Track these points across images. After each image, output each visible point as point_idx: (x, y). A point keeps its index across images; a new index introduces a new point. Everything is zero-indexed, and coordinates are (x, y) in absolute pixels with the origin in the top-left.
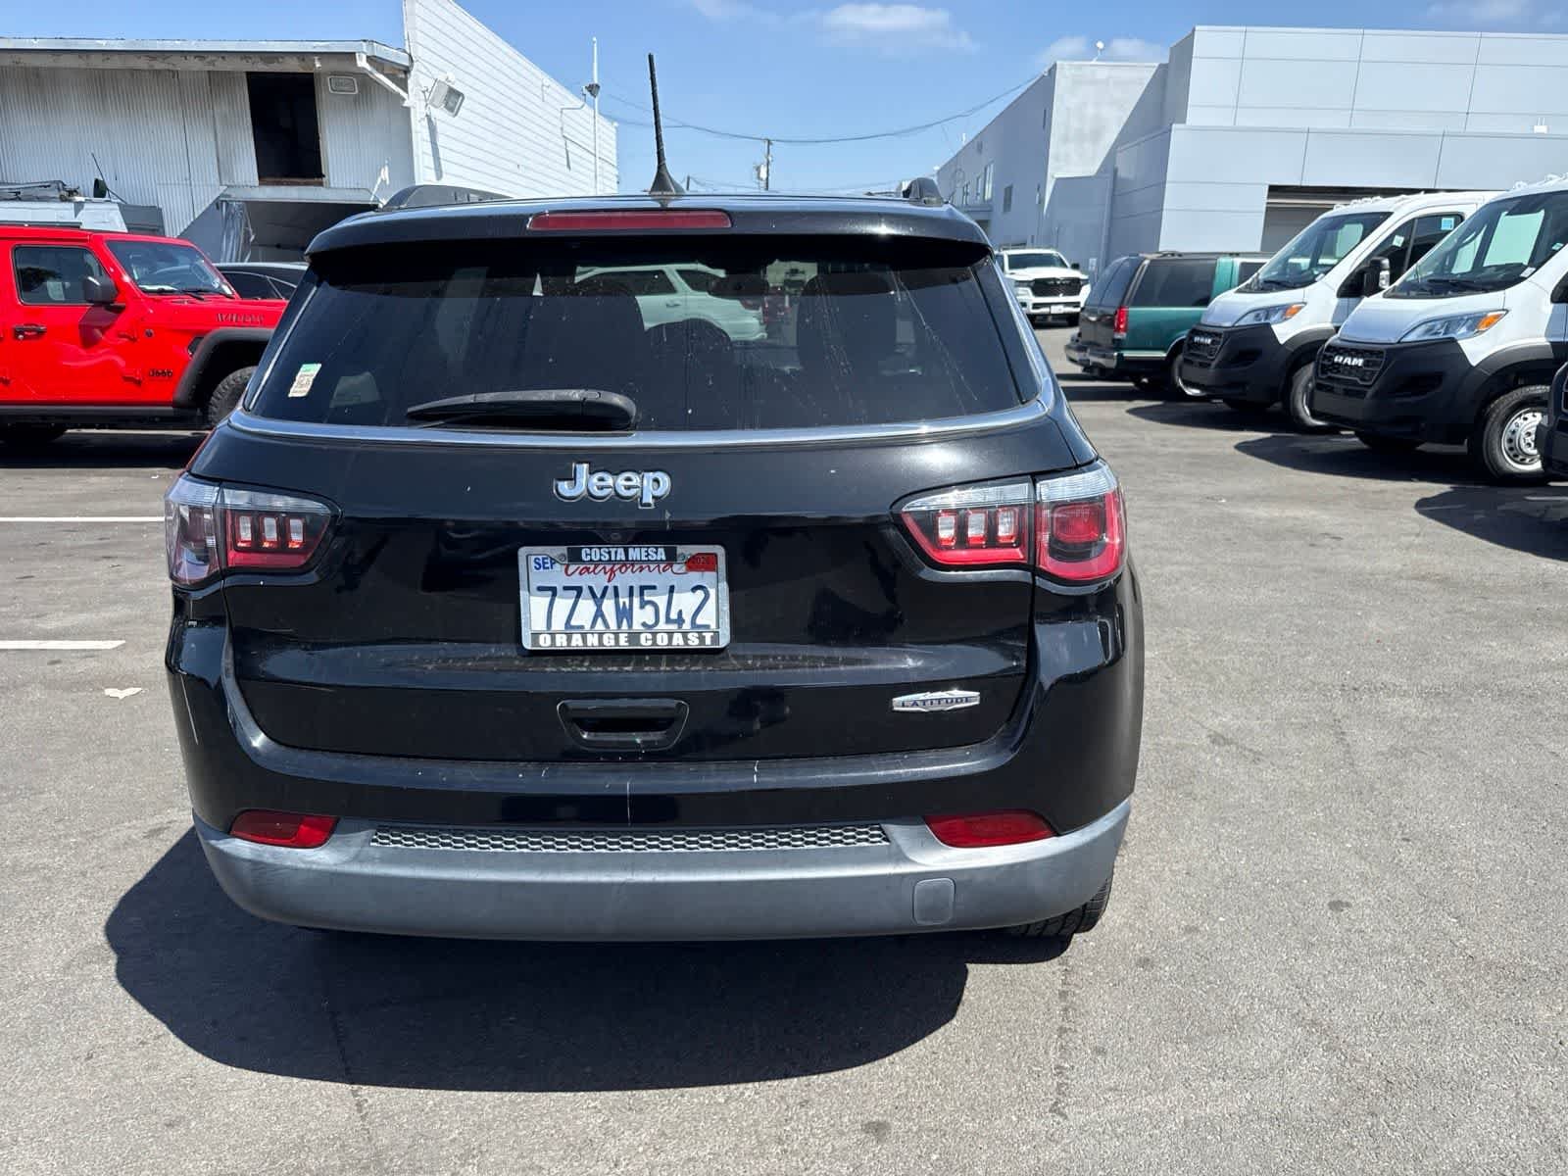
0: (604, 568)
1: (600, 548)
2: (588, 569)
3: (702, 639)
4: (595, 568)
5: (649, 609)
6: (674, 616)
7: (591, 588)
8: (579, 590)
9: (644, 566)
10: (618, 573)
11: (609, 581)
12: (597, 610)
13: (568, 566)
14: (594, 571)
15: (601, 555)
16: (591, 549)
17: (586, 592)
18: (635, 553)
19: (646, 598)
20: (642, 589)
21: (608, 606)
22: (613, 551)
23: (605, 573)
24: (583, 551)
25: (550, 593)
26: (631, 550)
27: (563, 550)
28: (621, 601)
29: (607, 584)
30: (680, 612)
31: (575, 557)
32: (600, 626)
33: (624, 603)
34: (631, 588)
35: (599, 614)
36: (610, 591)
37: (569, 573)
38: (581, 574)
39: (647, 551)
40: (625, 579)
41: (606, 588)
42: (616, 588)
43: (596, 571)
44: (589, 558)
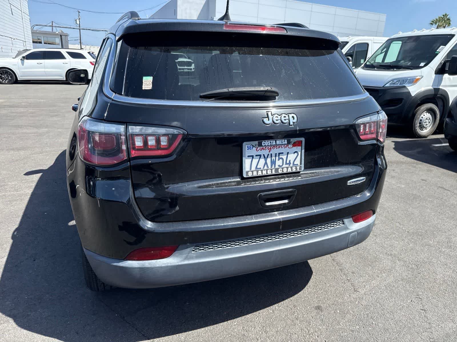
0: (268, 148)
1: (268, 141)
2: (263, 148)
3: (296, 168)
4: (265, 148)
5: (281, 160)
6: (288, 162)
7: (264, 155)
8: (260, 156)
9: (280, 146)
10: (272, 149)
11: (269, 152)
12: (265, 162)
13: (257, 148)
14: (265, 149)
15: (268, 143)
16: (265, 141)
17: (262, 156)
18: (278, 142)
19: (280, 157)
20: (279, 154)
21: (269, 160)
22: (272, 142)
23: (268, 149)
24: (263, 142)
25: (252, 157)
26: (277, 141)
27: (257, 142)
28: (273, 158)
29: (268, 153)
30: (290, 161)
31: (260, 145)
32: (266, 168)
33: (274, 159)
34: (276, 154)
35: (266, 163)
36: (270, 156)
37: (258, 150)
38: (261, 150)
39: (282, 141)
40: (274, 151)
41: (269, 154)
42: (271, 154)
43: (266, 149)
44: (264, 144)
